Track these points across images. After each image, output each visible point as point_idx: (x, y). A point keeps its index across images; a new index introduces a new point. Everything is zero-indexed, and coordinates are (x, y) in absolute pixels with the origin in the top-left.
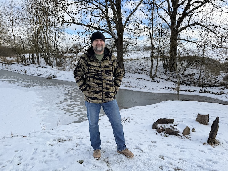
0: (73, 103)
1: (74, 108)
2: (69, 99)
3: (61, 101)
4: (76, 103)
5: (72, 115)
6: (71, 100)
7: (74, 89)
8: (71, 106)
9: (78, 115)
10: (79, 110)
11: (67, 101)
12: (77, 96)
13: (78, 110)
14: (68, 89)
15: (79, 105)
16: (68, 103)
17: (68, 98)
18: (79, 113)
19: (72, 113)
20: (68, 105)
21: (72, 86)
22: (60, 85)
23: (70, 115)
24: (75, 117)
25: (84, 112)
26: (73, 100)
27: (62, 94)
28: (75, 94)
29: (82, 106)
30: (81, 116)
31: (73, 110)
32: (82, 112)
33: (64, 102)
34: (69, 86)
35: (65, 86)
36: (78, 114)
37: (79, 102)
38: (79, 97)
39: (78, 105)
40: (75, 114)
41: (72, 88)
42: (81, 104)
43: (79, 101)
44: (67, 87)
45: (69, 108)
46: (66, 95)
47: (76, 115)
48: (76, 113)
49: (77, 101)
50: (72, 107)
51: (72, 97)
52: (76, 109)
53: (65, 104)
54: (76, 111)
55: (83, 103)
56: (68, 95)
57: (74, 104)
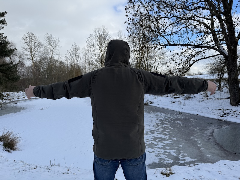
0: (159, 136)
1: (159, 143)
2: (157, 130)
3: (148, 131)
4: (163, 137)
5: (154, 152)
6: (159, 132)
7: (167, 118)
8: (156, 140)
9: (160, 154)
10: (164, 148)
11: (154, 132)
12: (168, 127)
13: (162, 146)
14: (161, 117)
15: (166, 140)
16: (154, 135)
17: (156, 128)
18: (163, 151)
19: (154, 150)
20: (153, 138)
21: (166, 114)
22: (153, 112)
23: (150, 152)
24: (155, 156)
25: (168, 151)
26: (161, 132)
27: (151, 123)
28: (167, 124)
29: (169, 142)
30: (163, 156)
31: (156, 145)
32: (167, 151)
33: (150, 134)
34: (163, 114)
35: (158, 113)
36: (160, 152)
37: (167, 136)
38: (170, 129)
39: (164, 140)
40: (157, 152)
41: (165, 116)
42: (169, 139)
43: (167, 134)
44: (160, 114)
45: (153, 142)
46: (155, 125)
47: (158, 154)
48: (159, 150)
49: (165, 135)
50: (156, 142)
51: (162, 127)
52: (160, 145)
53: (150, 135)
54: (160, 148)
55: (172, 138)
56: (158, 125)
57: (160, 138)
